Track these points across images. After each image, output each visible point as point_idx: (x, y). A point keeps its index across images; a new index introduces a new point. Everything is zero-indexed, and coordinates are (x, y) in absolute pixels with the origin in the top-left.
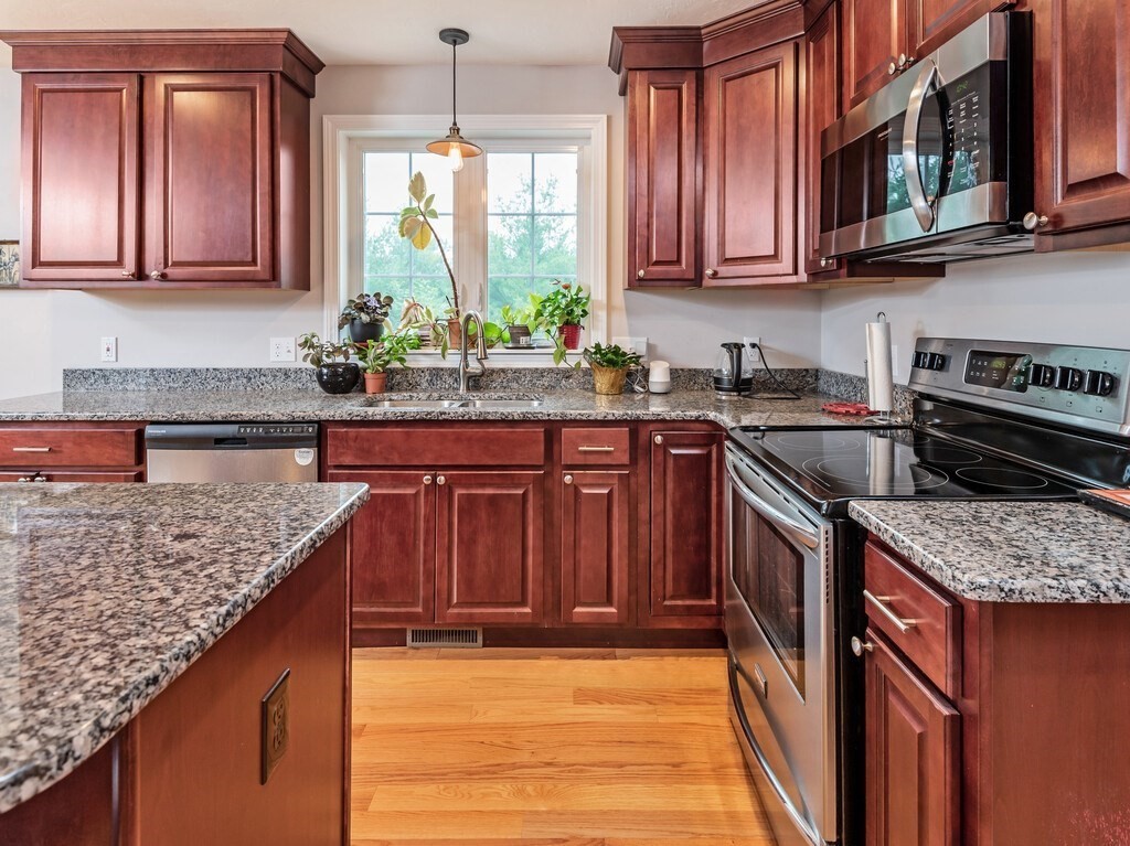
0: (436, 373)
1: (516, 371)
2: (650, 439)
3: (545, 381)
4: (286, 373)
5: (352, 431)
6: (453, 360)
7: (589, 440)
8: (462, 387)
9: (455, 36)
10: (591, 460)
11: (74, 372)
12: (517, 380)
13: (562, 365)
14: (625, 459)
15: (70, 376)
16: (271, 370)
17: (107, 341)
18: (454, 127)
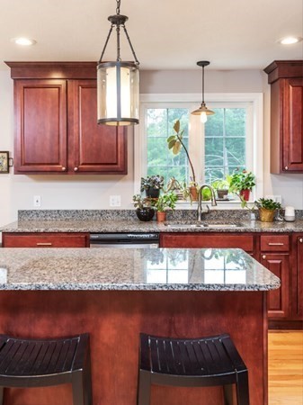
0: (185, 212)
1: (222, 211)
2: (298, 240)
3: (235, 216)
4: (118, 212)
5: (174, 237)
6: (194, 207)
7: (272, 241)
8: (199, 218)
9: (203, 64)
10: (273, 249)
11: (23, 211)
12: (222, 215)
13: (245, 208)
14: (288, 249)
15: (21, 213)
16: (111, 211)
17: (37, 197)
18: (203, 104)
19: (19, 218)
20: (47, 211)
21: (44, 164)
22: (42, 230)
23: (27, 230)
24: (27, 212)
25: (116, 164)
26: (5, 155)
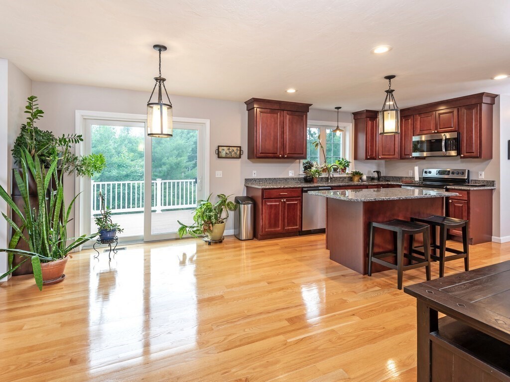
4: (293, 179)
8: (329, 181)
9: (338, 108)
12: (336, 179)
15: (247, 180)
17: (254, 172)
18: (338, 127)
19: (245, 182)
20: (260, 179)
21: (270, 153)
22: (282, 187)
23: (275, 187)
24: (250, 179)
25: (303, 154)
26: (239, 148)
